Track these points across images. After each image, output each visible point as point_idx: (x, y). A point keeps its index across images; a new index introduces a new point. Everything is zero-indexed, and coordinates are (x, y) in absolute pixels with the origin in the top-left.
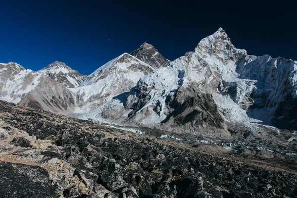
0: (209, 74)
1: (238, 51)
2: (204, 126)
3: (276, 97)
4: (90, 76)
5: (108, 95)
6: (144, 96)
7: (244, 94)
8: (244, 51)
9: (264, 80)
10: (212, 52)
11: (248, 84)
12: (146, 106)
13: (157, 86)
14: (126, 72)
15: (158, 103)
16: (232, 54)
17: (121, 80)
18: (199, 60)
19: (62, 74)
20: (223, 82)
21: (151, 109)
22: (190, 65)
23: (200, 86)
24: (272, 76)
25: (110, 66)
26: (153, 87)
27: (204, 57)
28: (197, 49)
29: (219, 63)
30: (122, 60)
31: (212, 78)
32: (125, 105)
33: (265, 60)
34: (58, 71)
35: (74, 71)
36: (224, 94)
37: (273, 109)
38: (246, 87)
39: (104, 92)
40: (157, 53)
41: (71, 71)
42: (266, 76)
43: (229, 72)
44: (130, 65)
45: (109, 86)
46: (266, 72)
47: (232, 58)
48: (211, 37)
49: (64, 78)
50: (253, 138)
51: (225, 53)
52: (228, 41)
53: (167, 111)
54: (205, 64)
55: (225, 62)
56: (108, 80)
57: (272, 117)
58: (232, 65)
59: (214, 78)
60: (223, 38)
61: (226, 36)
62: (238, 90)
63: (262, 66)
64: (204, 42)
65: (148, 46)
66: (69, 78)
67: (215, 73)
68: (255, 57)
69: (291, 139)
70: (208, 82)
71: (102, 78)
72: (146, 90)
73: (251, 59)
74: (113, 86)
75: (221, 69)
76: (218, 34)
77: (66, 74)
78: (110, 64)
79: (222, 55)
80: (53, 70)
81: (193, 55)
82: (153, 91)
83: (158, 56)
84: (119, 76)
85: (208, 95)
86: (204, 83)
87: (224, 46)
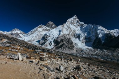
0: (71, 31)
1: (81, 23)
2: (66, 49)
3: (93, 38)
4: (28, 33)
5: (34, 40)
6: (46, 40)
7: (83, 38)
8: (83, 23)
9: (89, 33)
10: (72, 23)
11: (84, 34)
12: (46, 43)
13: (51, 36)
14: (41, 31)
15: (51, 42)
16: (79, 24)
17: (39, 35)
18: (67, 26)
19: (18, 33)
20: (76, 34)
21: (48, 44)
22: (64, 28)
23: (67, 35)
24: (92, 31)
25: (35, 30)
26: (50, 36)
27: (69, 25)
28: (66, 23)
29: (74, 27)
30: (40, 27)
31: (72, 32)
32: (39, 43)
33: (90, 26)
34: (16, 32)
35: (23, 32)
36: (76, 38)
37: (92, 42)
38: (83, 35)
39: (33, 39)
40: (54, 25)
41: (21, 32)
42: (90, 31)
43: (78, 30)
44: (43, 29)
45: (34, 37)
46: (90, 30)
47: (79, 26)
48: (72, 18)
49: (19, 35)
50: (83, 52)
51: (77, 24)
52: (78, 20)
53: (54, 45)
54: (69, 28)
55: (77, 27)
56: (34, 35)
57: (92, 45)
58: (79, 28)
59: (73, 32)
60: (76, 19)
61: (77, 18)
62: (81, 36)
63: (89, 28)
64: (69, 20)
65: (51, 23)
66: (20, 35)
68: (86, 25)
69: (96, 52)
70: (71, 34)
71: (32, 34)
72: (47, 37)
74: (36, 37)
75: (75, 29)
76: (74, 17)
77: (19, 33)
78: (35, 29)
79: (75, 25)
80: (14, 32)
81: (65, 24)
82: (49, 37)
83: (54, 26)
84: (38, 33)
85: (69, 38)
86: (69, 34)
87: (76, 21)
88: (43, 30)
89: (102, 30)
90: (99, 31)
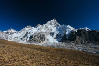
0: (48, 30)
3: (63, 35)
6: (26, 36)
8: (59, 24)
10: (50, 24)
11: (57, 32)
13: (30, 33)
15: (28, 37)
18: (46, 26)
19: (12, 32)
20: (52, 32)
21: (26, 39)
22: (43, 27)
23: (44, 33)
27: (48, 26)
28: (46, 24)
29: (52, 27)
34: (11, 31)
36: (51, 35)
39: (19, 36)
41: (16, 31)
42: (62, 30)
43: (54, 30)
45: (21, 34)
47: (55, 26)
48: (51, 21)
52: (56, 22)
54: (47, 27)
55: (54, 27)
59: (50, 31)
60: (54, 21)
62: (55, 34)
63: (62, 28)
64: (49, 22)
67: (50, 30)
70: (47, 32)
71: (20, 32)
72: (27, 34)
73: (60, 26)
74: (23, 34)
75: (52, 29)
77: (13, 32)
79: (53, 25)
85: (44, 35)
86: (46, 32)
87: (54, 23)
88: (30, 29)
89: (69, 29)
90: (67, 29)
